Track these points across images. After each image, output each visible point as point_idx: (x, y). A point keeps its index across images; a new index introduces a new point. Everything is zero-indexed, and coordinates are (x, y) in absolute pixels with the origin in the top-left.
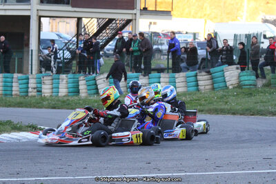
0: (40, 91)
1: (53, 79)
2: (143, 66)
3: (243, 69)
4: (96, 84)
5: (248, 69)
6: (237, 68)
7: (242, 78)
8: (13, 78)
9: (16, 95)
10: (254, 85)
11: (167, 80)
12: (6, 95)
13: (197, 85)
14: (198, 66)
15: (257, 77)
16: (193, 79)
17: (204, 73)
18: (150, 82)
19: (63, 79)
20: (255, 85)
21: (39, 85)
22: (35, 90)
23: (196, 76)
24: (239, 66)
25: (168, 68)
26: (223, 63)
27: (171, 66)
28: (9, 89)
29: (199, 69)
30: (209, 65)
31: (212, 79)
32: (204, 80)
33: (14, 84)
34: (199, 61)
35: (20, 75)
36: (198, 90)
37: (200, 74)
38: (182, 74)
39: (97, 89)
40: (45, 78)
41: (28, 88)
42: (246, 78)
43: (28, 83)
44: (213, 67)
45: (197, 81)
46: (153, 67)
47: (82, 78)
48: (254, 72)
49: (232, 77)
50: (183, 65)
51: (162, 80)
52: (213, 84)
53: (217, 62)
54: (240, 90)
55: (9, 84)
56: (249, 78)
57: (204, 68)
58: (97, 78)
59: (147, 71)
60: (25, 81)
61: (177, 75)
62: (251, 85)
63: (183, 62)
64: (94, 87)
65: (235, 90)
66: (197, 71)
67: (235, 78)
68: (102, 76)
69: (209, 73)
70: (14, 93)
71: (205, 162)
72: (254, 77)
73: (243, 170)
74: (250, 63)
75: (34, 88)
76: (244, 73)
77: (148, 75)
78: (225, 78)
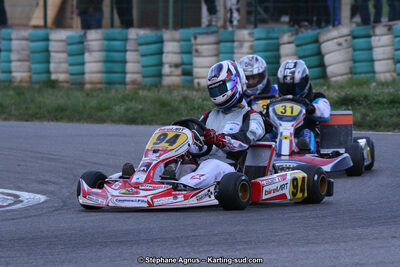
0: (188, 73)
1: (218, 43)
4: (320, 54)
8: (126, 40)
9: (134, 82)
12: (110, 83)
19: (242, 42)
21: (186, 57)
22: (179, 71)
28: (117, 67)
33: (130, 56)
35: (142, 32)
39: (322, 65)
40: (200, 39)
41: (161, 64)
43: (161, 53)
47: (286, 38)
55: (117, 56)
58: (322, 38)
60: (153, 48)
64: (315, 60)
70: (129, 77)
75: (177, 66)
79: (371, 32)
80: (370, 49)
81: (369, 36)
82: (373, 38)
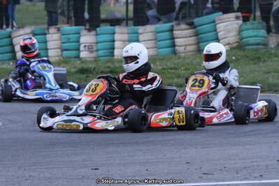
2: (86, 16)
3: (246, 19)
4: (12, 45)
5: (254, 19)
6: (237, 18)
7: (245, 34)
10: (263, 45)
11: (125, 37)
13: (173, 45)
14: (175, 14)
15: (269, 31)
16: (166, 35)
17: (184, 26)
18: (99, 40)
20: (266, 45)
23: (171, 30)
24: (239, 14)
25: (127, 19)
26: (214, 10)
27: (131, 14)
29: (177, 19)
30: (193, 12)
31: (197, 35)
32: (184, 38)
34: (177, 6)
36: (175, 53)
37: (179, 27)
38: (149, 28)
42: (251, 33)
44: (198, 16)
45: (174, 38)
46: (103, 16)
48: (265, 24)
49: (229, 32)
50: (151, 13)
51: (117, 37)
52: (198, 43)
53: (205, 8)
54: (241, 53)
56: (255, 33)
57: (184, 17)
58: (14, 35)
59: (94, 23)
61: (141, 29)
62: (258, 44)
63: (151, 9)
64: (8, 49)
65: (234, 52)
66: (174, 23)
67: (234, 33)
68: (21, 32)
69: (192, 25)
71: (186, 166)
72: (263, 32)
73: (246, 179)
74: (258, 9)
76: (249, 25)
77: (95, 30)
78: (217, 34)
79: (46, 32)
80: (46, 42)
81: (45, 34)
82: (48, 35)
